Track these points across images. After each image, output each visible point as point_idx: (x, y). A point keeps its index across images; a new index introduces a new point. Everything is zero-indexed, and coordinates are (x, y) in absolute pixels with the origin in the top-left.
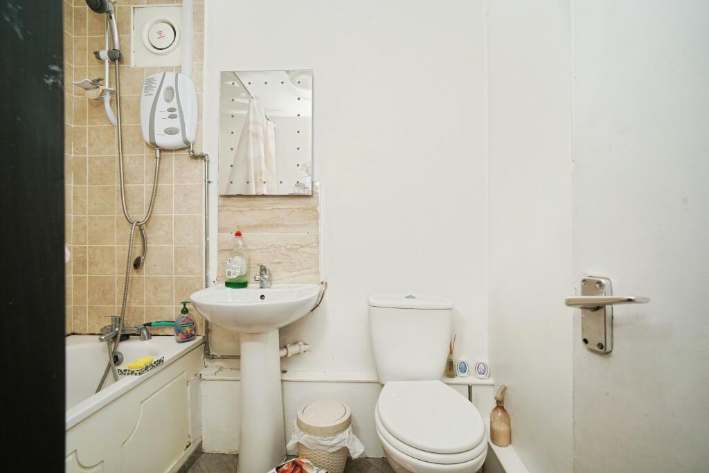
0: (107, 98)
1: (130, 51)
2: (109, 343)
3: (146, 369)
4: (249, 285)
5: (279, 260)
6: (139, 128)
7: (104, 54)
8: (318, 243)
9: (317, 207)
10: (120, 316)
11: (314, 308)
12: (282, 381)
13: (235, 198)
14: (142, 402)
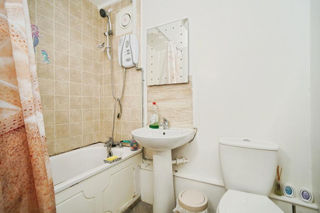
0: (108, 50)
1: (115, 30)
2: (108, 148)
3: (113, 161)
4: (159, 127)
5: (173, 116)
6: (118, 60)
7: (107, 34)
8: (192, 107)
9: (191, 89)
10: (111, 137)
11: (191, 141)
12: (174, 176)
13: (154, 87)
14: (112, 175)
